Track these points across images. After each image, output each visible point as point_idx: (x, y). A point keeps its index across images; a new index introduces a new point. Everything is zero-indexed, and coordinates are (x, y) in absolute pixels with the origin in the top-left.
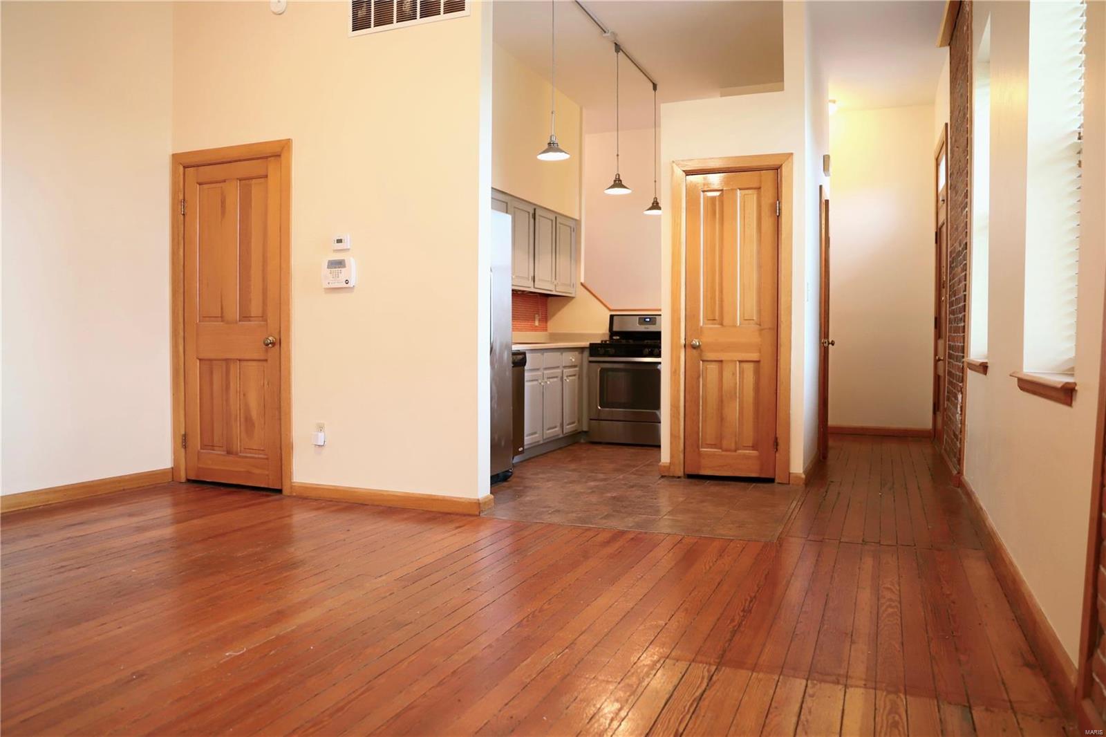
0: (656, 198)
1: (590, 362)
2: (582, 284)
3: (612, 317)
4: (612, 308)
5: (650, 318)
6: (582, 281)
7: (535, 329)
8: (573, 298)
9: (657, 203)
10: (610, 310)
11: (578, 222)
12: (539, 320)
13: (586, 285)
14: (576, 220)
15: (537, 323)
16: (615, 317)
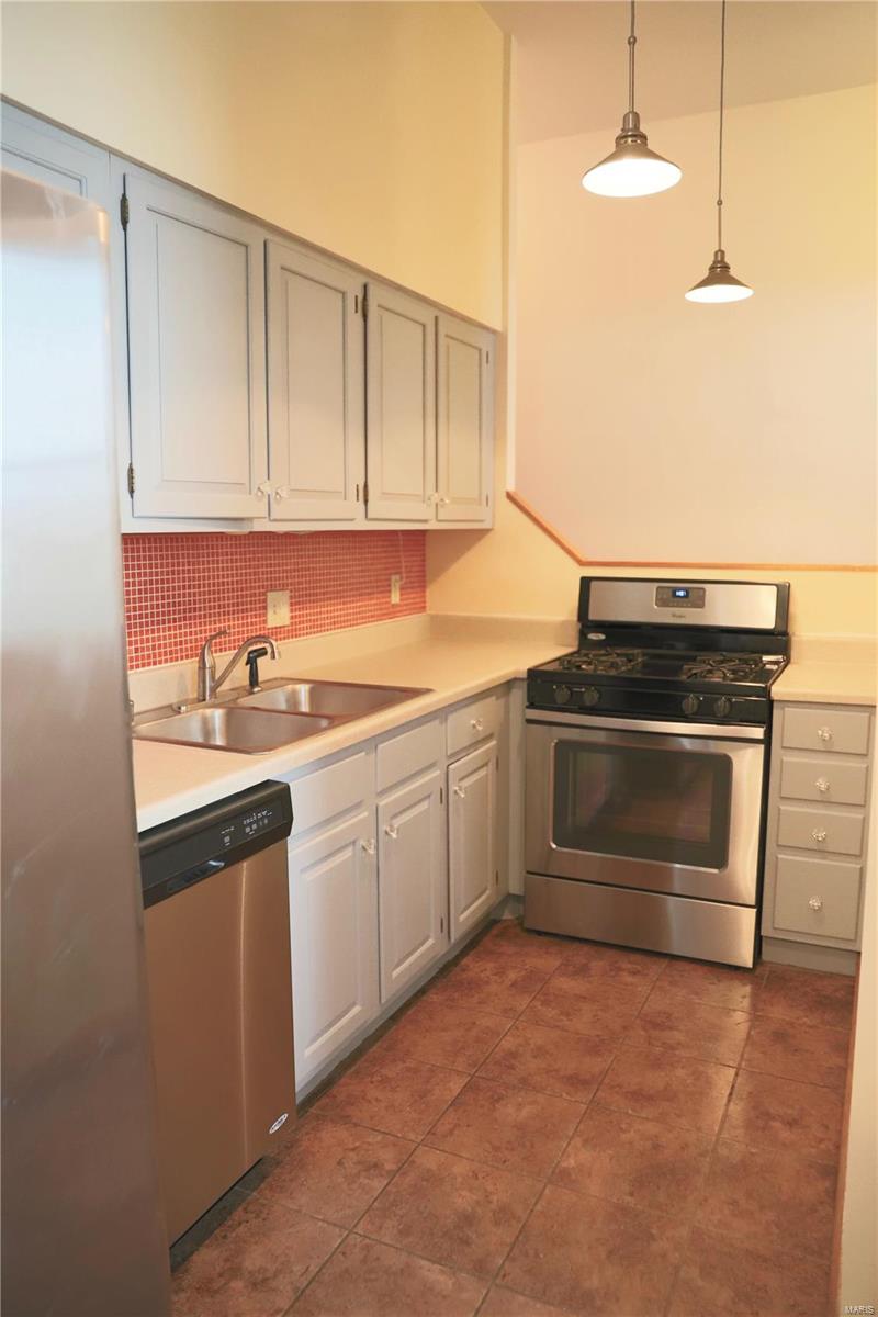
0: (721, 253)
1: (529, 721)
2: (509, 496)
3: (586, 583)
4: (584, 557)
5: (687, 591)
6: (511, 488)
7: (391, 612)
8: (487, 531)
9: (726, 267)
10: (582, 563)
11: (499, 338)
12: (402, 589)
13: (523, 498)
14: (494, 332)
15: (395, 598)
16: (593, 584)
